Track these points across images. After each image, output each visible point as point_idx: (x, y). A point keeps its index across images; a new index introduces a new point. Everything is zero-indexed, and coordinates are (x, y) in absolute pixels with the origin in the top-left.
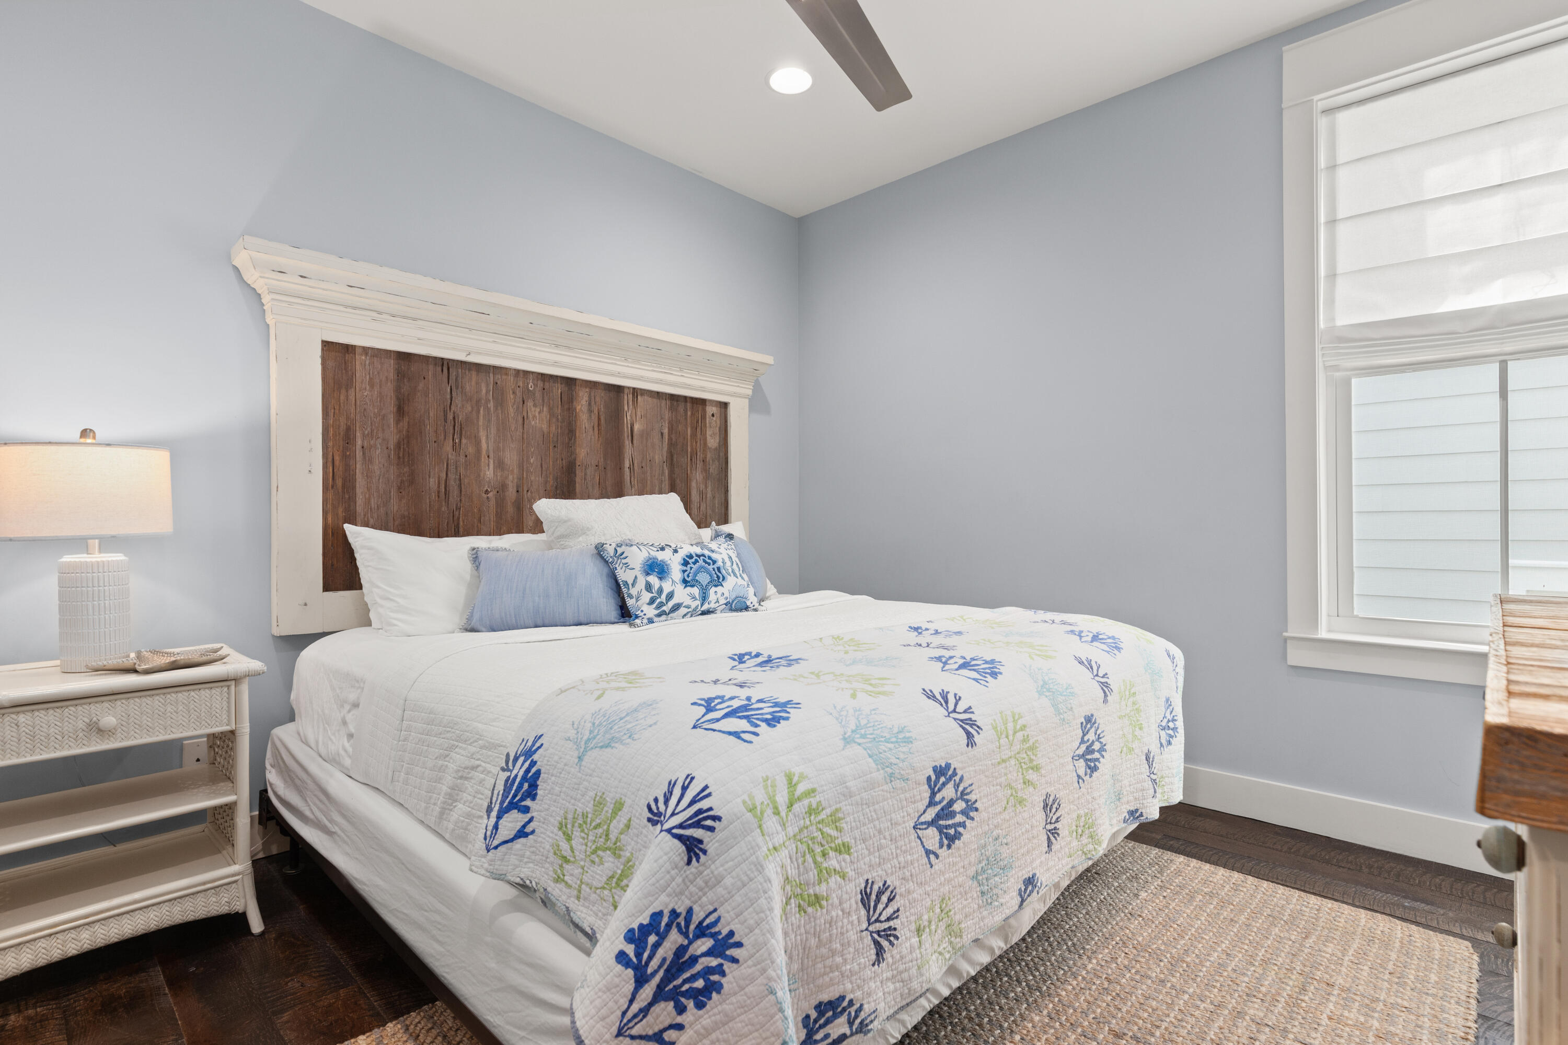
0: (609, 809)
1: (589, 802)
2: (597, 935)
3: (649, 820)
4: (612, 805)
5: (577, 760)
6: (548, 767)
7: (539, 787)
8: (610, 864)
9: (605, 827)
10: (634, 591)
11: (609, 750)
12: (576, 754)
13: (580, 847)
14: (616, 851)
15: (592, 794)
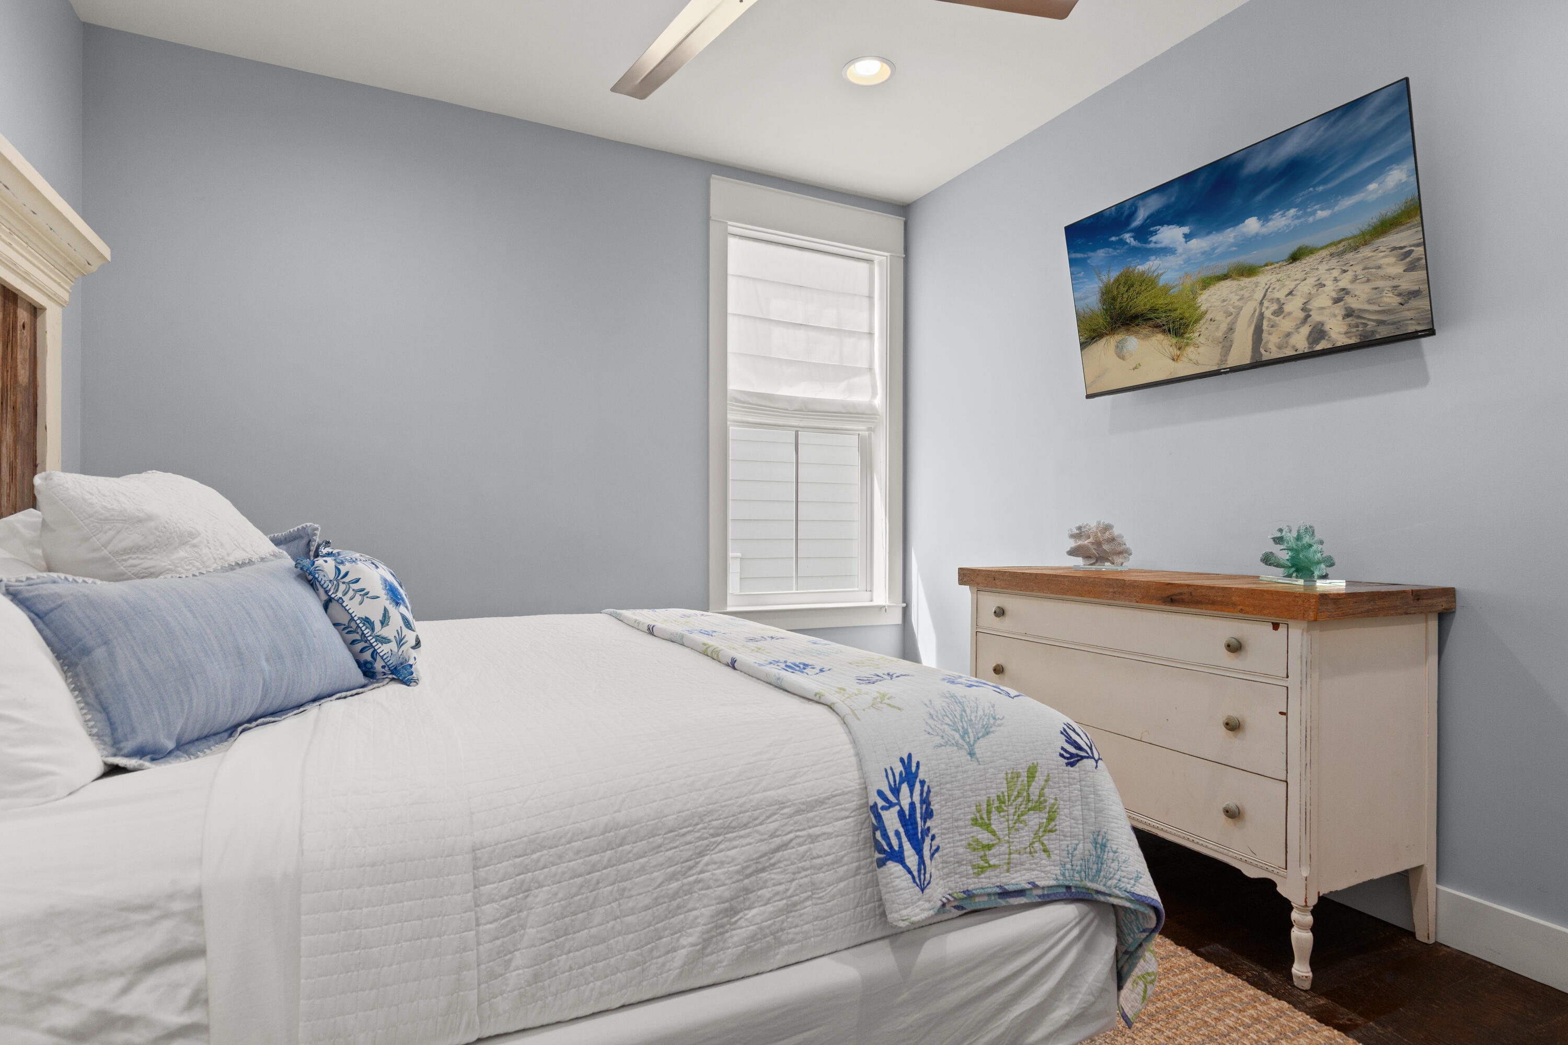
0: (1024, 777)
1: (1002, 783)
2: (1037, 883)
3: (1067, 764)
4: (1026, 773)
5: (969, 757)
6: (938, 779)
7: (932, 803)
8: (1035, 820)
9: (1025, 794)
10: (389, 632)
11: (991, 735)
12: (963, 753)
13: (1002, 826)
14: (1038, 806)
15: (1003, 775)
